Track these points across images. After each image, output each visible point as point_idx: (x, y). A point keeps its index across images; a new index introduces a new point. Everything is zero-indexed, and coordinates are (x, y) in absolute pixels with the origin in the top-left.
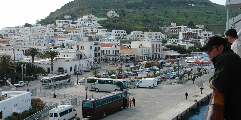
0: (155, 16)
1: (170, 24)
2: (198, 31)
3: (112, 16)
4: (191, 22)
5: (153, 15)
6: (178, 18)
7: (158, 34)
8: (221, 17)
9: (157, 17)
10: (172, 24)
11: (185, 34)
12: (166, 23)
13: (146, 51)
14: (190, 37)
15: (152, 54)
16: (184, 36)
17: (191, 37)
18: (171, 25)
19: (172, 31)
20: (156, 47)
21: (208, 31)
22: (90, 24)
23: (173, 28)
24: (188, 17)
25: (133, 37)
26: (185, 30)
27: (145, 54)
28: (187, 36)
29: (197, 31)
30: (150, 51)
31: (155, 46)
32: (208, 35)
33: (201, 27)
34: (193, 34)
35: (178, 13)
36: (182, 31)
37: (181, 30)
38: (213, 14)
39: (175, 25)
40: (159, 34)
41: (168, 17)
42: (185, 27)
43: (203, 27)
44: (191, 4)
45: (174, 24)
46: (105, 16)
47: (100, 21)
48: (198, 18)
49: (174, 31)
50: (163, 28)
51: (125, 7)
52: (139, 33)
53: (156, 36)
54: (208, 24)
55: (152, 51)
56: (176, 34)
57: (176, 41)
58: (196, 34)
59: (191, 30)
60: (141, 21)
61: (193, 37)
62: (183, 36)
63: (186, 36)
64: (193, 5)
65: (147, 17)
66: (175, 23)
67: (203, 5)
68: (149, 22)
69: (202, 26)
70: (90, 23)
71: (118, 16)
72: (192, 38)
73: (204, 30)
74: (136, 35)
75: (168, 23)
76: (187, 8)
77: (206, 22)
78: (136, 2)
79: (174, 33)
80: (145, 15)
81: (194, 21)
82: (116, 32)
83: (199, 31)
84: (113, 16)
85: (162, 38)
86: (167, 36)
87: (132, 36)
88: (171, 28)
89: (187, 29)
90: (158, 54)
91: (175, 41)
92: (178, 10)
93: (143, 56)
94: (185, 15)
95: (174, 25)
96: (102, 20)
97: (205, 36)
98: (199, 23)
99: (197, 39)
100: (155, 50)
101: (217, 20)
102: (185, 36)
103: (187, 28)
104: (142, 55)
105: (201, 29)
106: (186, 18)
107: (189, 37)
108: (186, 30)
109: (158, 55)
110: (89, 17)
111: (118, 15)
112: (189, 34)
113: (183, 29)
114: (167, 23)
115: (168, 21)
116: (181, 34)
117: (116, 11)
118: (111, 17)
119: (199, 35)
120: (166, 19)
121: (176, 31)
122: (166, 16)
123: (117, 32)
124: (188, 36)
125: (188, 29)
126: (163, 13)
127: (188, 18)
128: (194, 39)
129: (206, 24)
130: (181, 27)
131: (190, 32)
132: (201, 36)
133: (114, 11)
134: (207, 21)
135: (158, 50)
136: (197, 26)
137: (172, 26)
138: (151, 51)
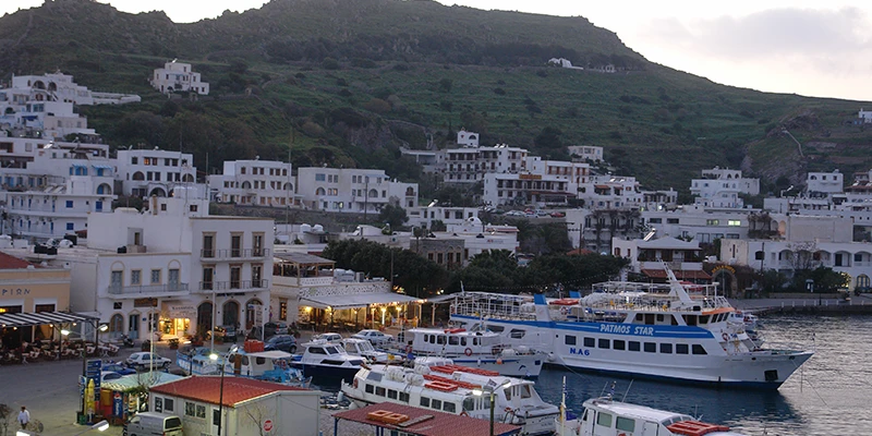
0: (391, 97)
1: (452, 138)
2: (571, 174)
3: (170, 88)
4: (548, 130)
5: (384, 95)
6: (494, 114)
7: (367, 178)
8: (680, 119)
9: (399, 104)
10: (464, 137)
11: (510, 182)
12: (435, 131)
13: (146, 279)
14: (534, 199)
15: (199, 301)
16: (505, 195)
17: (538, 200)
18: (459, 142)
19: (455, 166)
20: (236, 253)
21: (620, 173)
22: (32, 118)
23: (461, 156)
24: (539, 111)
25: (231, 191)
26: (514, 165)
27: (139, 303)
28: (519, 194)
29: (566, 171)
30: (184, 278)
31: (223, 245)
32: (617, 191)
33: (590, 156)
34: (548, 183)
35: (499, 91)
36: (500, 169)
37: (497, 165)
38: (649, 103)
39: (475, 142)
40: (373, 181)
41: (447, 106)
42: (514, 153)
43: (600, 157)
44: (557, 61)
45: (472, 137)
46: (142, 83)
47: (101, 105)
48: (582, 117)
49: (464, 166)
50: (418, 153)
51: (268, 57)
52: (267, 172)
53: (357, 186)
54: (622, 145)
55: (200, 277)
56: (472, 181)
57: (452, 215)
58: (561, 184)
59: (539, 167)
60: (318, 119)
61: (547, 200)
62: (500, 194)
63: (514, 195)
64: (567, 64)
65: (353, 103)
66: (477, 135)
67: (610, 66)
68: (356, 122)
69: (598, 153)
70: (35, 109)
71: (204, 88)
72: (542, 204)
73: (603, 171)
74: (252, 179)
75: (446, 132)
76: (542, 74)
77: (616, 136)
78: (320, 40)
79: (464, 180)
80: (345, 93)
81: (563, 131)
82: (135, 161)
83: (578, 173)
84: (178, 86)
85: (386, 200)
86: (416, 190)
87: (226, 185)
88: (451, 154)
89: (524, 163)
90: (248, 298)
91: (447, 217)
92: (501, 82)
93: (127, 310)
94: (528, 102)
95: (472, 141)
96: (116, 101)
97: (603, 198)
98: (586, 140)
99: (562, 207)
100: (222, 276)
101: (665, 130)
102: (510, 194)
103: (524, 159)
104: (118, 306)
105: (587, 166)
106: (527, 116)
107: (530, 199)
108: (518, 165)
109: (243, 307)
110: (40, 85)
111: (207, 86)
112: (529, 183)
113: (504, 161)
114: (439, 134)
115: (444, 126)
116: (490, 182)
117: (195, 68)
118: (166, 90)
119: (572, 187)
120: (440, 113)
121: (472, 167)
122: (442, 104)
123: (141, 160)
124: (524, 195)
125: (529, 160)
126: (431, 90)
127: (537, 116)
128: (552, 207)
129: (613, 144)
130: (494, 152)
131: (533, 173)
132: (581, 196)
133: (189, 67)
134: (621, 131)
135: (246, 275)
136: (573, 149)
137: (461, 146)
138: (192, 276)
